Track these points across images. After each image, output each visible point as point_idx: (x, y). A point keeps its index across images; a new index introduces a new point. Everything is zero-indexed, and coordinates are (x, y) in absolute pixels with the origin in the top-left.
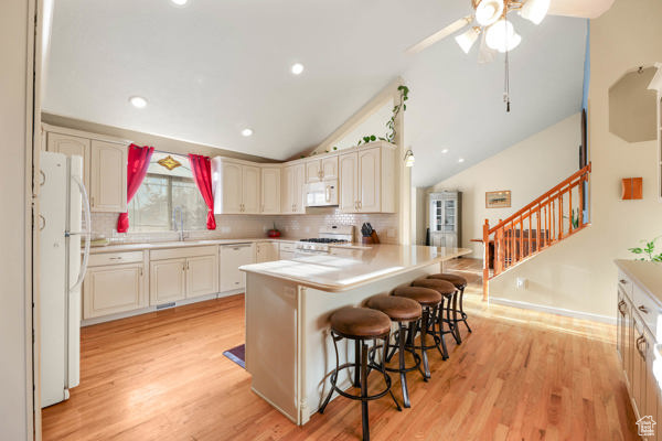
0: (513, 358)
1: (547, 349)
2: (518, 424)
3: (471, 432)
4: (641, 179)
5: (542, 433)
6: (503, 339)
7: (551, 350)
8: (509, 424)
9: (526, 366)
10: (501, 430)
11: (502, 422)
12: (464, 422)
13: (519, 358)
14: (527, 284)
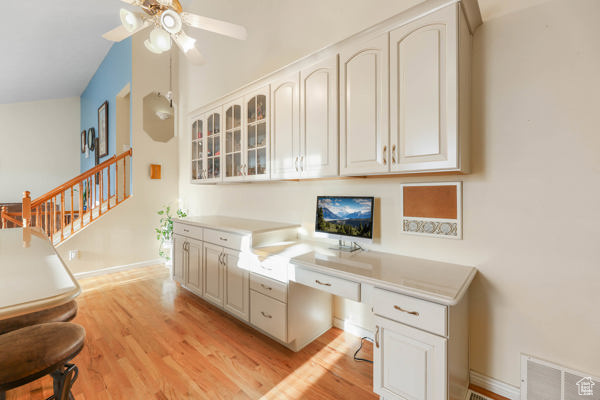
0: (117, 318)
1: (130, 299)
2: (171, 350)
3: (155, 379)
4: (159, 166)
5: (184, 342)
6: (90, 310)
7: (133, 298)
8: (167, 354)
9: (131, 317)
10: (168, 360)
11: (163, 356)
12: (144, 379)
13: (120, 315)
14: (79, 255)
